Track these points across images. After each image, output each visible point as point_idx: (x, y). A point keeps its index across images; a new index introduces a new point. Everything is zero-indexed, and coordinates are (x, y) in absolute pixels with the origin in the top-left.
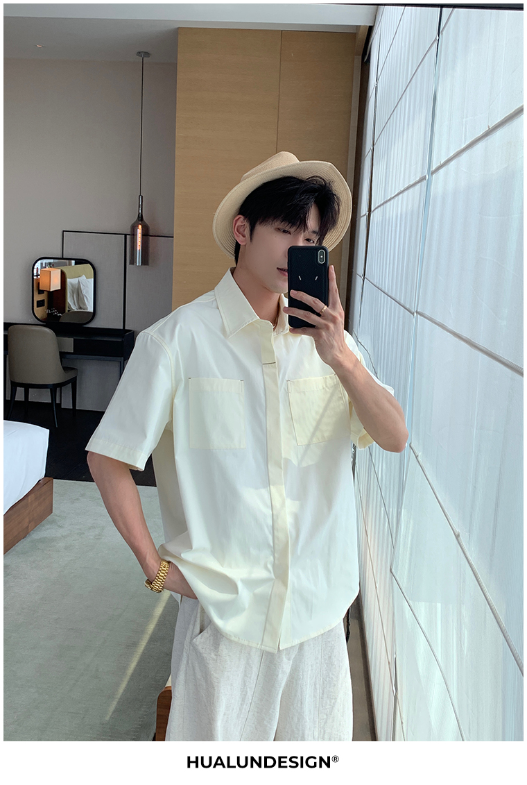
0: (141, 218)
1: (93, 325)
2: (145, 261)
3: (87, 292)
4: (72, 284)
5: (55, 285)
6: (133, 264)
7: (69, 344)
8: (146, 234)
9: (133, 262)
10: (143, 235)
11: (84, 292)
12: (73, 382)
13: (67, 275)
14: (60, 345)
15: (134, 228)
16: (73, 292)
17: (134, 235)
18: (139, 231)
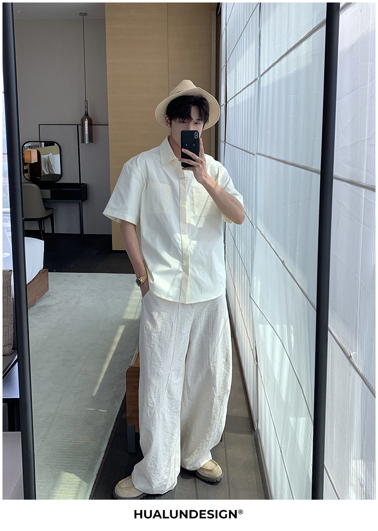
0: (87, 114)
1: (61, 181)
2: (91, 139)
3: (54, 163)
4: (44, 159)
5: (34, 159)
6: (84, 143)
7: (48, 193)
8: (90, 124)
9: (83, 141)
10: (88, 125)
11: (52, 163)
12: (51, 217)
13: (41, 153)
14: (42, 194)
15: (83, 121)
16: (45, 164)
17: (83, 125)
18: (86, 122)
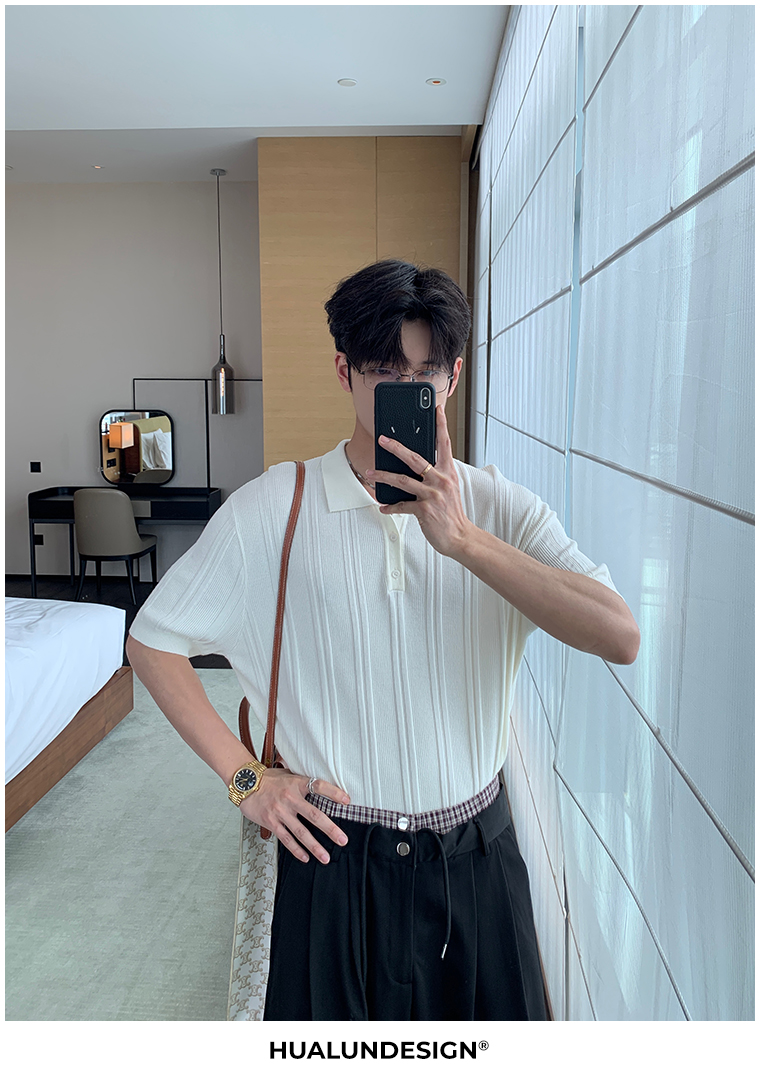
0: (223, 361)
1: (172, 484)
2: (230, 409)
3: (164, 447)
4: (146, 440)
5: (128, 441)
6: (216, 413)
7: (145, 507)
8: (229, 379)
9: (216, 410)
10: (227, 380)
11: (161, 448)
12: (152, 552)
13: (141, 430)
14: (135, 509)
15: (216, 373)
16: (148, 448)
17: (216, 379)
18: (222, 375)
